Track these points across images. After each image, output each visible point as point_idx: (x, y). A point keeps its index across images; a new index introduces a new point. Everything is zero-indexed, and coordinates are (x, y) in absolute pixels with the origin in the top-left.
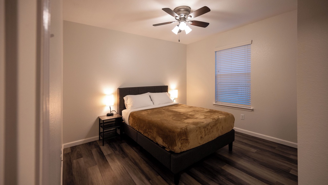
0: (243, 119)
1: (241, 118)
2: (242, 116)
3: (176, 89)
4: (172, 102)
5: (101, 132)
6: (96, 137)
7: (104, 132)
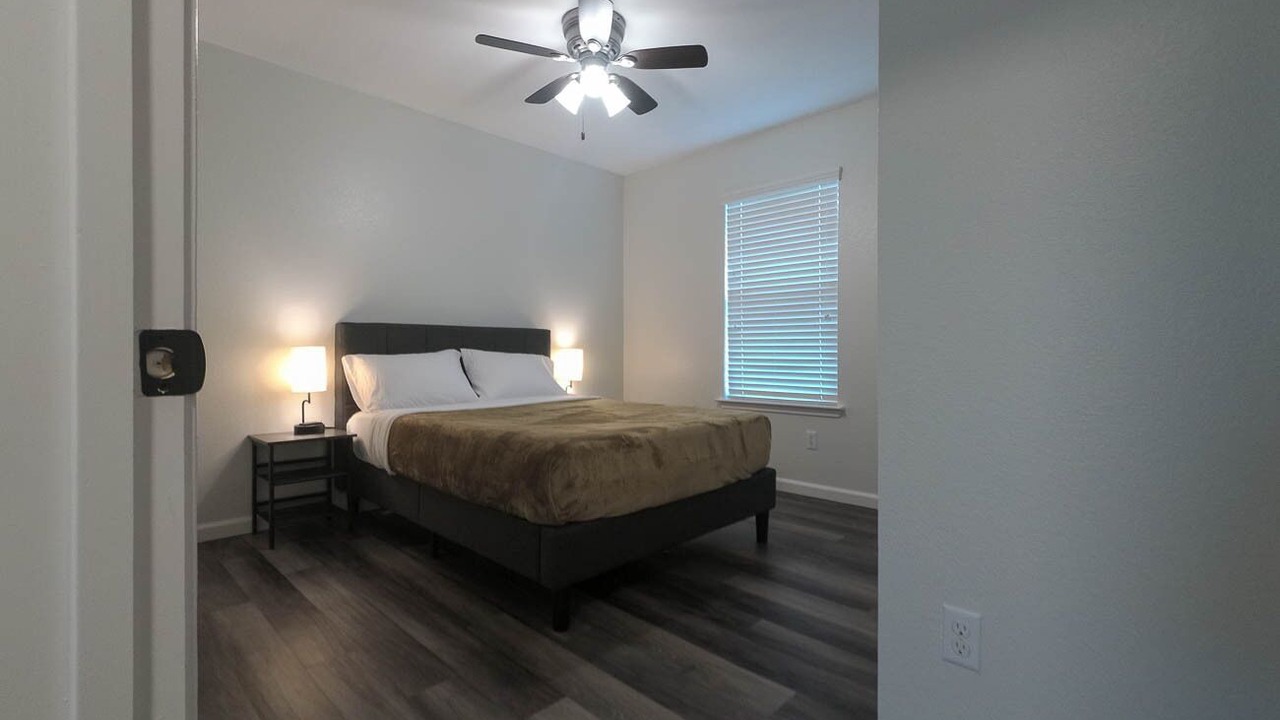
0: (814, 447)
1: (809, 446)
2: (811, 437)
3: (577, 346)
4: (565, 393)
5: (260, 499)
6: (239, 522)
7: (274, 501)
